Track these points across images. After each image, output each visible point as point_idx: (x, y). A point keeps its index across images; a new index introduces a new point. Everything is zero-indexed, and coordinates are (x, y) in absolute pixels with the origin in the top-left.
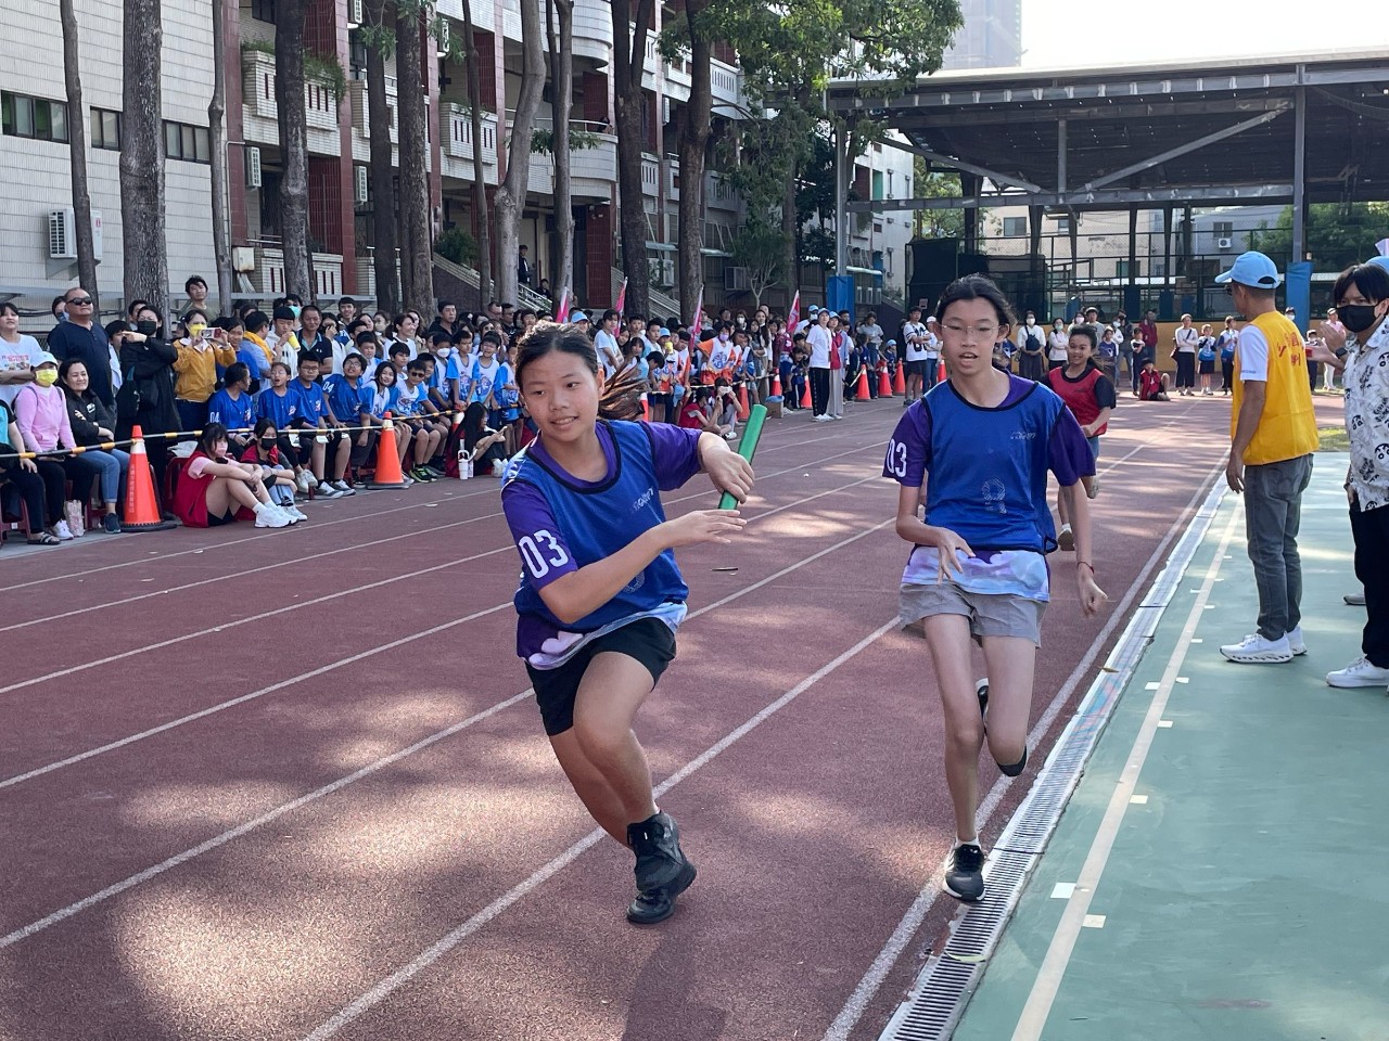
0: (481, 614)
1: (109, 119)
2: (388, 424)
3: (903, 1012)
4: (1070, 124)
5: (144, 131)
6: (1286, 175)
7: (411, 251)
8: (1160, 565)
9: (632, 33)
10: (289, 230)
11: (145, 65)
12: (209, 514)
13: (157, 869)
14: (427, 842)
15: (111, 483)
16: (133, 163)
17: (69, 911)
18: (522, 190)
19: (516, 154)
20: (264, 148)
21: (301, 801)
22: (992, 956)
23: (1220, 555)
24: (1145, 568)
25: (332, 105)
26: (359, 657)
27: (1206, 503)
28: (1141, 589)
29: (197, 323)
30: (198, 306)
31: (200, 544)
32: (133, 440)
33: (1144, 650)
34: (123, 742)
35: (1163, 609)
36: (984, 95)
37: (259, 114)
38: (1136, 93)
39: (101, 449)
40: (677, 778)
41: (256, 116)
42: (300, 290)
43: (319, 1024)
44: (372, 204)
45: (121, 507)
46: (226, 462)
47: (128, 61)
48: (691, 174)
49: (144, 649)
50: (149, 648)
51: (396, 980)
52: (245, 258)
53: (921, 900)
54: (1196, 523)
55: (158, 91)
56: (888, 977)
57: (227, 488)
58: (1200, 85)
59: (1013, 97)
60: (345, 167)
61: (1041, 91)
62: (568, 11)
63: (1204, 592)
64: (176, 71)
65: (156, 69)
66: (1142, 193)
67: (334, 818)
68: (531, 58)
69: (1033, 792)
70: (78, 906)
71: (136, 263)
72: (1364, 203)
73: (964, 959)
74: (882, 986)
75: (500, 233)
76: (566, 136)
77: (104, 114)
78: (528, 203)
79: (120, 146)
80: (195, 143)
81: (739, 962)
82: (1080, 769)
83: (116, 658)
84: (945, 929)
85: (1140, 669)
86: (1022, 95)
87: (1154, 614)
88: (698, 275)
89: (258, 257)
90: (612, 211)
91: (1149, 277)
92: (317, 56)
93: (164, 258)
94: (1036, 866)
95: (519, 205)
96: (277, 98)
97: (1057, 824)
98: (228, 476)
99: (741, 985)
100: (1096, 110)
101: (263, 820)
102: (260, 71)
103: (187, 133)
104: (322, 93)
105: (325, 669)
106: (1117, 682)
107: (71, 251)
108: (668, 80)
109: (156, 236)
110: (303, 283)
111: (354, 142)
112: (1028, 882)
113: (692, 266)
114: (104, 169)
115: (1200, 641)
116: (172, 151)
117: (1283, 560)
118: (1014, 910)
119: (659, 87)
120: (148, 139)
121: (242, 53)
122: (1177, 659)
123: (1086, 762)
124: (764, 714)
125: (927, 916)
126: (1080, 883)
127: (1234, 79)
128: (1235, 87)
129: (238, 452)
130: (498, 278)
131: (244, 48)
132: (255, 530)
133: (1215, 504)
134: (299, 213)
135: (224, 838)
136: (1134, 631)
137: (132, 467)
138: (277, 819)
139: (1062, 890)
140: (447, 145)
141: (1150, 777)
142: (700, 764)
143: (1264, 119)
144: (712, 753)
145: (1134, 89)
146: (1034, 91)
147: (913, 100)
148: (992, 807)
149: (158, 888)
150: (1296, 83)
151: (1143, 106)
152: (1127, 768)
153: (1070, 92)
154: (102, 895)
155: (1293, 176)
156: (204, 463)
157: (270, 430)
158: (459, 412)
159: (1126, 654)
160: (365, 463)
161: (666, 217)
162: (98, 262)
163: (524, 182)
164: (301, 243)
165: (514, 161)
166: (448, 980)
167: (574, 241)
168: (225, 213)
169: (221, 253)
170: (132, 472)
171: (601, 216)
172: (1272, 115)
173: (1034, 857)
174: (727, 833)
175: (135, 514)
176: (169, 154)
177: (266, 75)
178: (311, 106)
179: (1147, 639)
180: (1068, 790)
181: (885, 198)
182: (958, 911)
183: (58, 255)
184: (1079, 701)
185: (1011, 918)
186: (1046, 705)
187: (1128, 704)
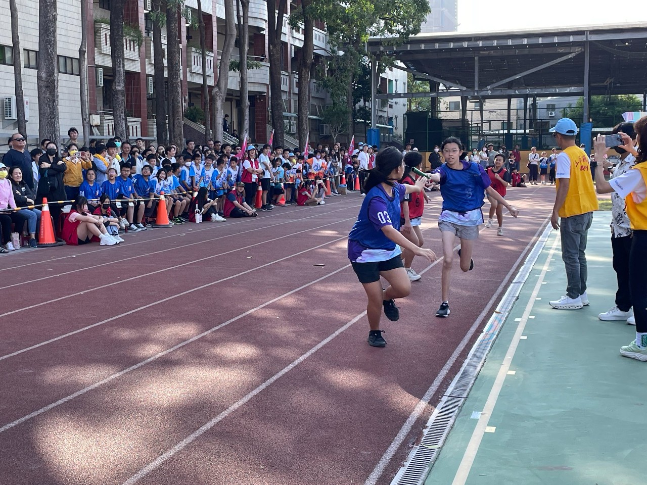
0: (205, 286)
1: (32, 55)
2: (162, 197)
3: (401, 472)
4: (481, 58)
5: (49, 60)
6: (580, 83)
7: (173, 116)
8: (522, 263)
9: (276, 16)
10: (116, 106)
11: (49, 29)
12: (79, 239)
13: (53, 405)
14: (180, 393)
15: (33, 224)
16: (44, 75)
17: (12, 425)
18: (225, 88)
19: (222, 71)
20: (105, 68)
21: (121, 373)
22: (442, 447)
23: (549, 259)
24: (514, 265)
25: (137, 48)
26: (148, 306)
27: (543, 235)
28: (512, 275)
29: (73, 150)
30: (73, 142)
31: (74, 253)
32: (43, 205)
33: (514, 303)
34: (37, 346)
35: (522, 284)
36: (441, 45)
37: (102, 52)
38: (511, 44)
39: (28, 209)
40: (296, 362)
41: (101, 53)
42: (121, 134)
43: (129, 478)
44: (155, 94)
45: (37, 235)
46: (86, 215)
47: (41, 28)
48: (304, 81)
49: (48, 302)
50: (50, 301)
51: (165, 457)
52: (96, 119)
53: (410, 419)
54: (538, 244)
55: (55, 41)
56: (394, 455)
57: (87, 226)
58: (540, 40)
59: (454, 46)
60: (143, 77)
61: (466, 43)
62: (246, 5)
63: (542, 276)
64: (63, 32)
65: (54, 31)
66: (513, 91)
67: (137, 381)
68: (229, 26)
69: (462, 369)
70: (16, 422)
71: (44, 122)
72: (616, 95)
73: (430, 447)
74: (392, 460)
75: (214, 109)
76: (245, 63)
77: (30, 52)
78: (228, 94)
79: (37, 67)
80: (72, 66)
81: (325, 448)
82: (484, 359)
83: (35, 306)
84: (421, 433)
85: (512, 312)
86: (458, 44)
87: (519, 286)
88: (307, 128)
89: (102, 119)
90: (267, 98)
91: (517, 129)
92: (129, 25)
93: (58, 119)
94: (464, 404)
95: (224, 95)
96: (111, 45)
97: (473, 384)
98: (87, 221)
99: (326, 460)
100: (492, 52)
101: (103, 382)
102: (103, 33)
103: (69, 61)
104: (132, 43)
105: (132, 311)
106: (501, 318)
107: (14, 116)
108: (293, 37)
109: (54, 109)
110: (123, 131)
111: (147, 66)
112: (460, 411)
113: (305, 125)
114: (30, 78)
115: (540, 299)
116: (62, 69)
117: (579, 261)
118: (453, 425)
119: (289, 40)
120: (50, 64)
121: (94, 24)
122: (529, 307)
123: (487, 355)
124: (337, 333)
125: (413, 427)
126: (484, 412)
127: (556, 38)
128: (557, 41)
129: (93, 210)
130: (214, 129)
131: (95, 22)
132: (100, 247)
133: (547, 235)
134: (121, 98)
135: (85, 390)
136: (509, 296)
137: (43, 217)
138: (109, 382)
139: (476, 415)
140: (190, 67)
141: (516, 363)
142: (307, 356)
143: (570, 56)
144: (313, 351)
145: (510, 42)
146: (463, 43)
147: (407, 47)
148: (443, 376)
149: (54, 414)
150: (585, 39)
151: (513, 50)
152: (506, 358)
153: (480, 44)
154: (27, 417)
155: (584, 83)
156: (76, 215)
157: (107, 200)
158: (195, 191)
159: (505, 306)
160: (151, 215)
161: (292, 101)
162: (27, 121)
163: (226, 84)
164: (122, 112)
165: (221, 74)
166: (189, 457)
167: (249, 112)
168: (86, 99)
169: (84, 117)
170: (43, 219)
171: (262, 100)
172: (574, 55)
173: (463, 399)
174: (319, 388)
175: (44, 240)
176: (60, 71)
177: (106, 34)
178: (126, 49)
179: (515, 298)
180: (478, 368)
181: (394, 92)
182: (427, 425)
183: (8, 118)
184: (484, 327)
185: (452, 428)
186: (468, 329)
187: (507, 328)
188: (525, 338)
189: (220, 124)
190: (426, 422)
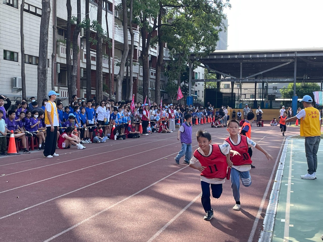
3: (260, 240)
4: (243, 63)
6: (292, 76)
7: (98, 88)
8: (279, 161)
10: (73, 83)
11: (44, 46)
16: (41, 67)
18: (123, 76)
19: (122, 67)
20: (61, 64)
22: (273, 232)
24: (276, 162)
28: (276, 166)
33: (282, 178)
35: (283, 171)
36: (224, 56)
38: (258, 57)
41: (60, 57)
44: (84, 77)
47: (41, 45)
48: (158, 73)
52: (56, 88)
53: (256, 221)
55: (47, 51)
58: (273, 56)
59: (230, 57)
60: (78, 68)
61: (237, 56)
62: (133, 35)
63: (290, 166)
65: (47, 47)
68: (126, 46)
71: (40, 90)
73: (268, 232)
74: (254, 235)
75: (118, 85)
76: (132, 63)
78: (123, 79)
79: (37, 64)
82: (277, 199)
84: (262, 227)
85: (282, 181)
86: (232, 56)
87: (281, 171)
88: (159, 95)
89: (58, 89)
90: (137, 80)
94: (276, 216)
97: (277, 209)
100: (249, 60)
102: (61, 47)
106: (279, 184)
108: (150, 51)
109: (45, 84)
111: (81, 63)
112: (275, 219)
113: (158, 93)
114: (32, 69)
115: (293, 176)
117: (313, 158)
118: (275, 224)
119: (148, 52)
120: (44, 62)
121: (57, 42)
122: (290, 180)
123: (278, 198)
125: (258, 224)
126: (286, 219)
127: (281, 54)
128: (281, 56)
130: (116, 94)
133: (286, 149)
134: (75, 79)
136: (278, 174)
139: (283, 220)
141: (293, 202)
143: (287, 63)
145: (258, 56)
146: (235, 56)
147: (207, 57)
150: (295, 56)
152: (287, 199)
153: (243, 56)
155: (294, 76)
158: (114, 125)
159: (279, 179)
161: (149, 82)
163: (123, 74)
164: (75, 86)
165: (121, 69)
167: (133, 87)
169: (53, 88)
171: (135, 81)
172: (289, 63)
173: (274, 215)
179: (281, 176)
180: (277, 203)
181: (198, 79)
182: (263, 223)
183: (15, 87)
184: (272, 187)
185: (274, 225)
186: (266, 188)
187: (283, 188)
188: (293, 192)
189: (120, 93)
190: (263, 222)
